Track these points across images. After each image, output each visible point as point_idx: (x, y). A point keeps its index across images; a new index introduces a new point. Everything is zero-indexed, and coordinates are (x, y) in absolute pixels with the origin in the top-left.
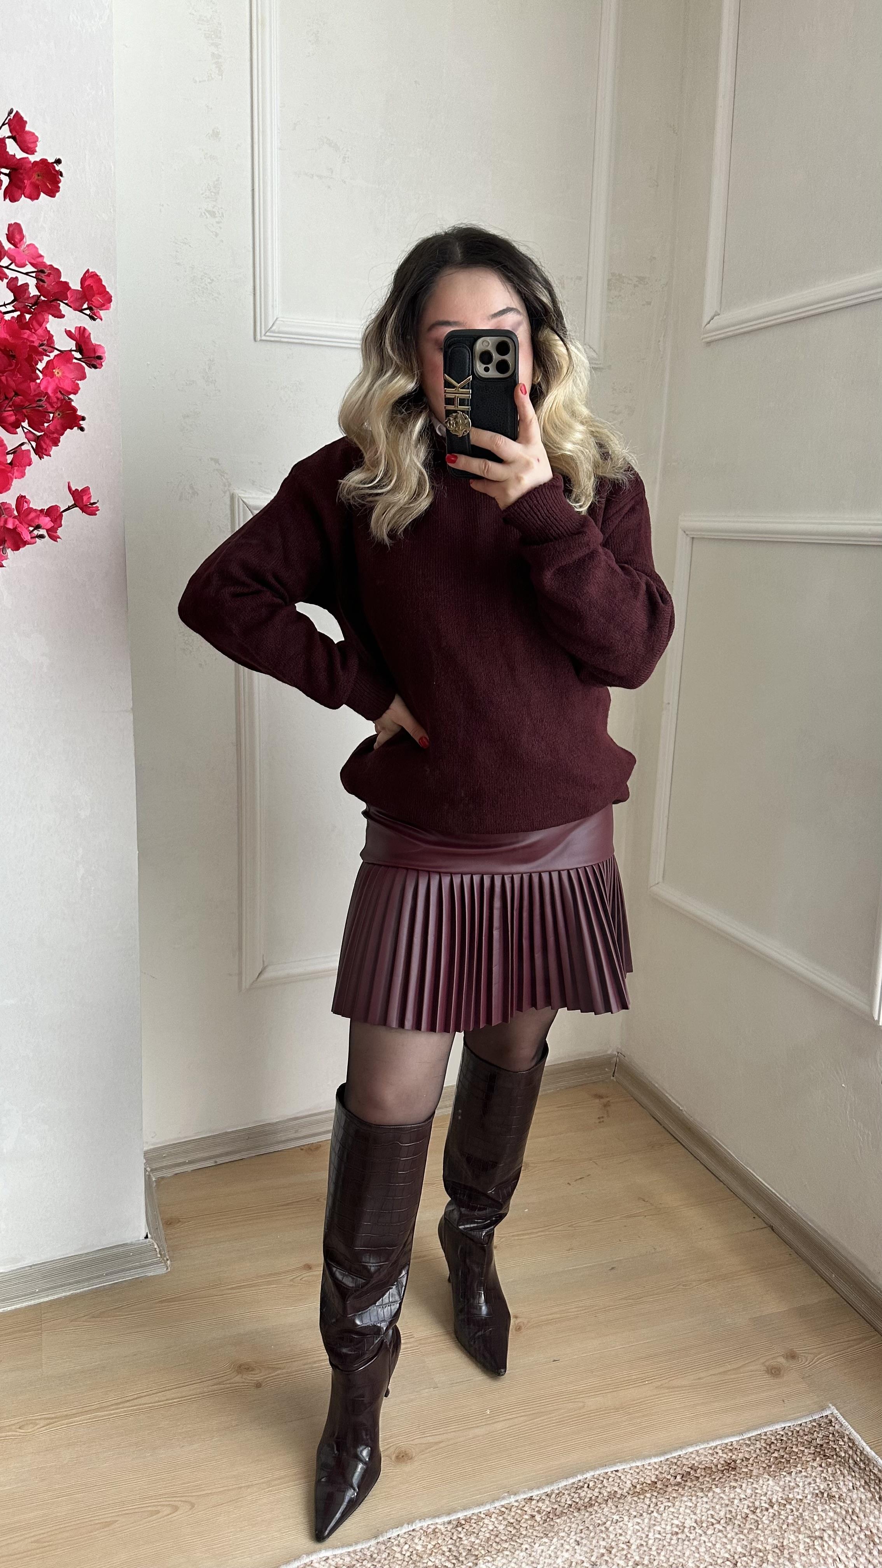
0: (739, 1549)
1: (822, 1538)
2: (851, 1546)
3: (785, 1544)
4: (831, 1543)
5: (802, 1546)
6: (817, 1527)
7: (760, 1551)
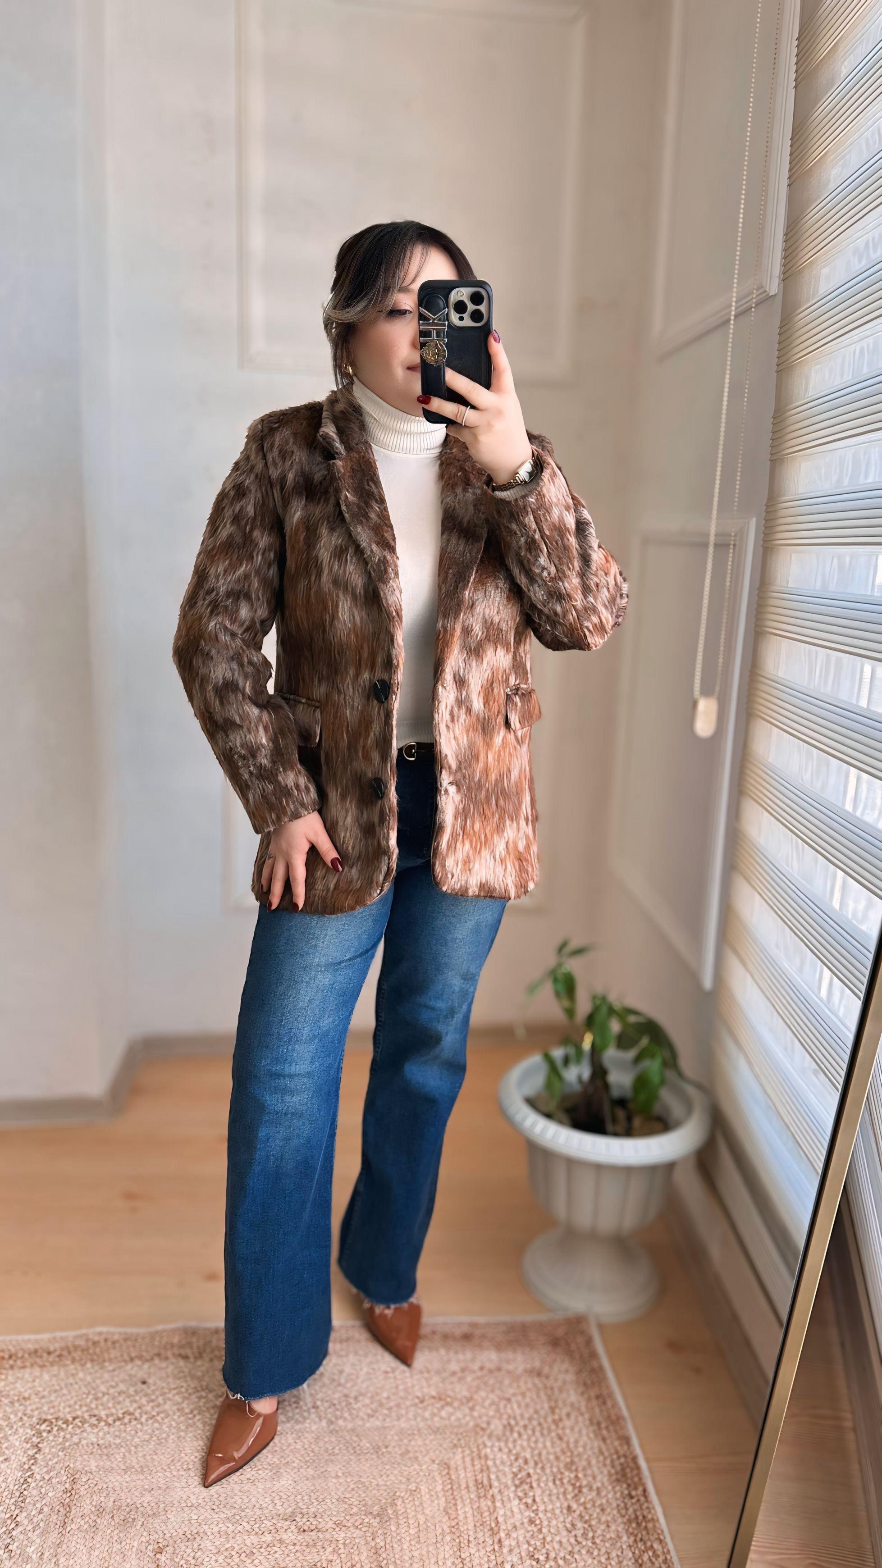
0: (434, 1393)
1: (509, 1400)
2: (531, 1411)
3: (476, 1397)
4: (515, 1406)
5: (487, 1403)
6: (511, 1391)
7: (449, 1397)
